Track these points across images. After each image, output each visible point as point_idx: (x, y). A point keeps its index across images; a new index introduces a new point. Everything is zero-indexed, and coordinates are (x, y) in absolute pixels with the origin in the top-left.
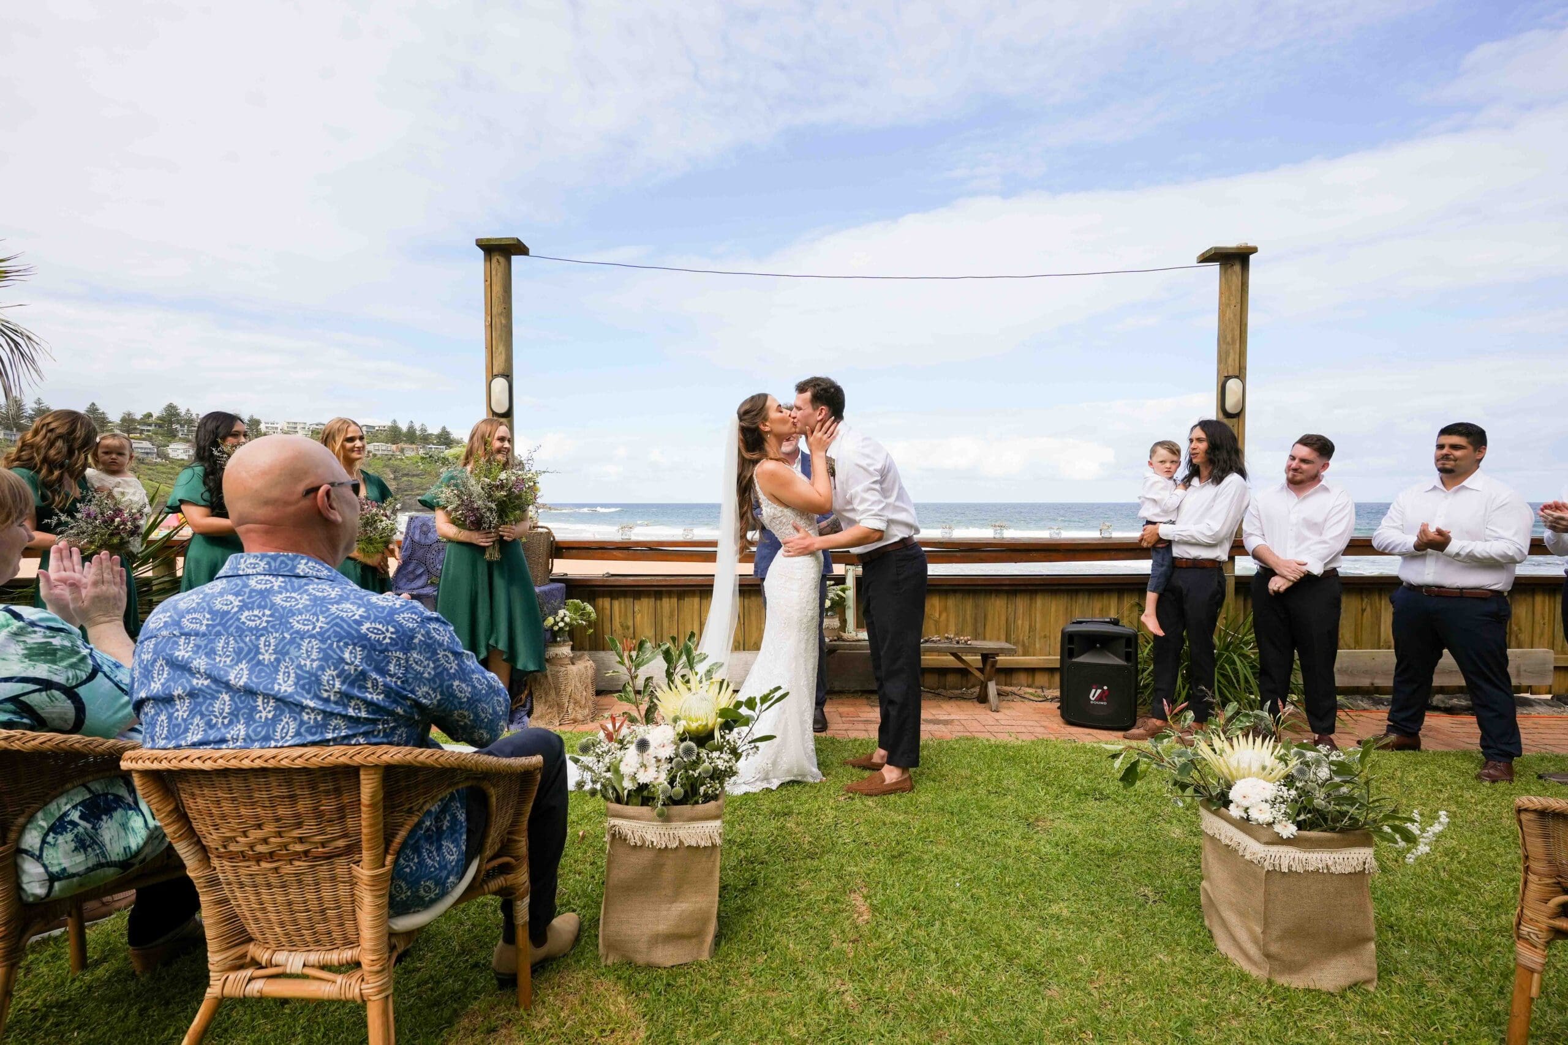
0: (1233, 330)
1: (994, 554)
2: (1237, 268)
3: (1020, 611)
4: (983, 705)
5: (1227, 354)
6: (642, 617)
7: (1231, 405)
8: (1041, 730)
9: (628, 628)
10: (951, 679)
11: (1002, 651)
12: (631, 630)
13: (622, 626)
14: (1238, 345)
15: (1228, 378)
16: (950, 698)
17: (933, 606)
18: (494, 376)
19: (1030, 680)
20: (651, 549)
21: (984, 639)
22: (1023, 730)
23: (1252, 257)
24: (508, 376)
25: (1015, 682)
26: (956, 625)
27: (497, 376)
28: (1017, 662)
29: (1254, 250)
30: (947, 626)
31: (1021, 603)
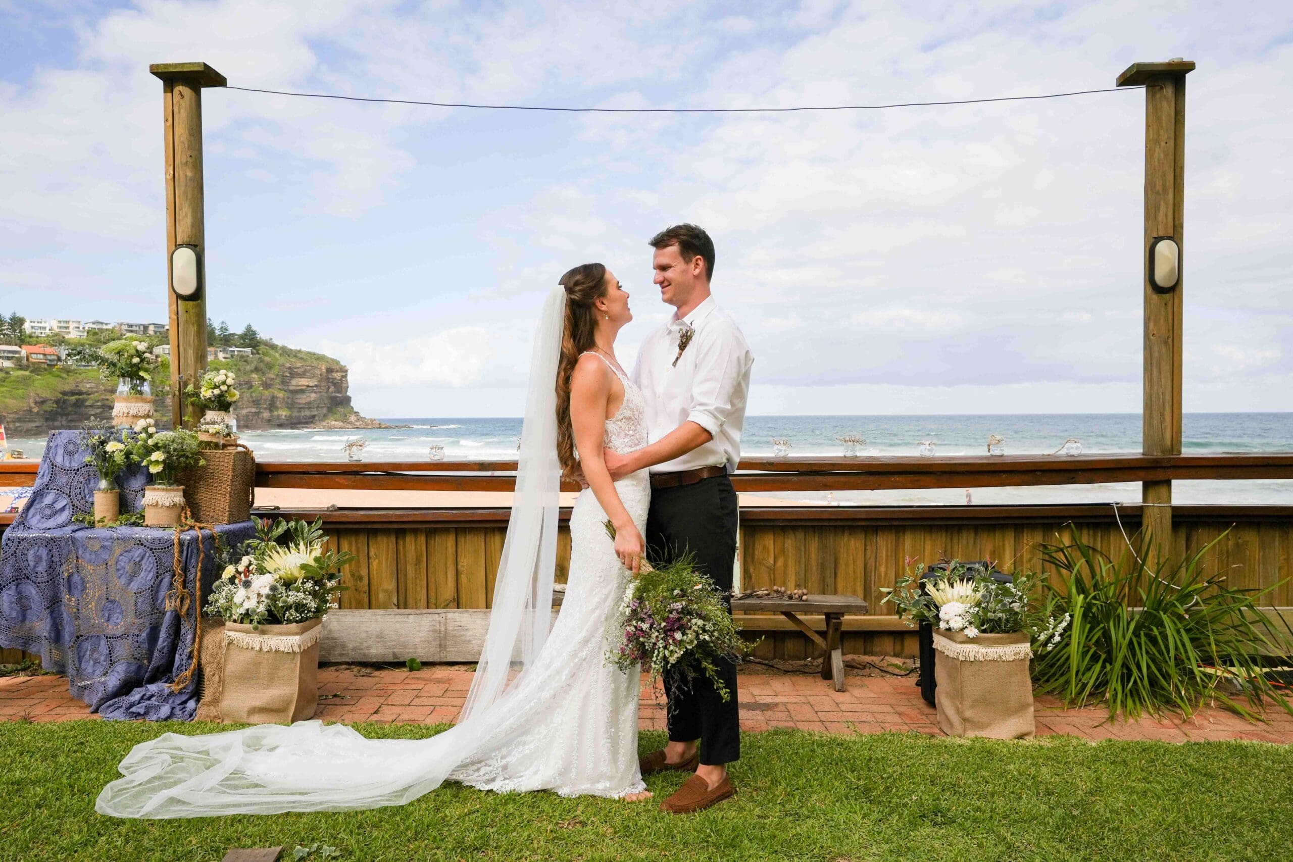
0: (1164, 175)
1: (842, 479)
2: (1169, 91)
3: (883, 554)
4: (827, 682)
5: (1157, 207)
6: (380, 563)
7: (1162, 275)
8: (897, 719)
9: (361, 578)
10: (791, 646)
11: (849, 609)
12: (366, 581)
13: (353, 575)
14: (1171, 195)
15: (1158, 239)
16: (786, 672)
17: (765, 548)
18: (178, 246)
19: (898, 648)
20: (389, 474)
21: (835, 592)
22: (870, 718)
23: (1188, 76)
24: (197, 246)
25: (876, 649)
26: (797, 574)
27: (181, 246)
28: (879, 623)
29: (1190, 67)
30: (785, 573)
31: (883, 543)
